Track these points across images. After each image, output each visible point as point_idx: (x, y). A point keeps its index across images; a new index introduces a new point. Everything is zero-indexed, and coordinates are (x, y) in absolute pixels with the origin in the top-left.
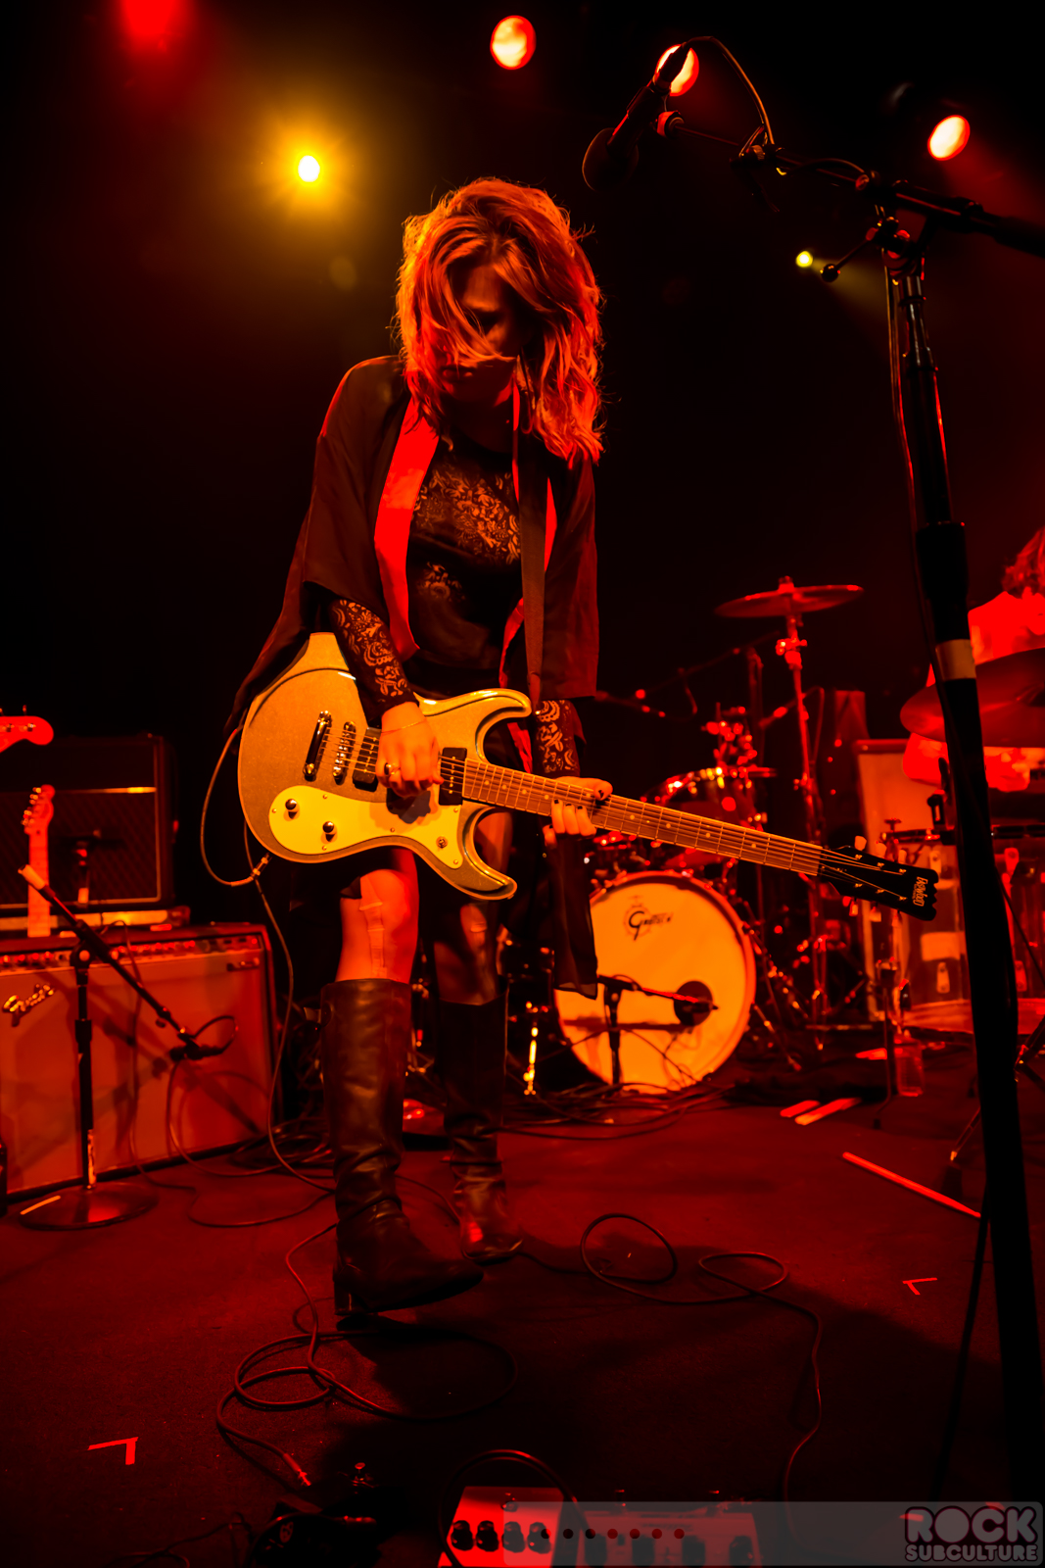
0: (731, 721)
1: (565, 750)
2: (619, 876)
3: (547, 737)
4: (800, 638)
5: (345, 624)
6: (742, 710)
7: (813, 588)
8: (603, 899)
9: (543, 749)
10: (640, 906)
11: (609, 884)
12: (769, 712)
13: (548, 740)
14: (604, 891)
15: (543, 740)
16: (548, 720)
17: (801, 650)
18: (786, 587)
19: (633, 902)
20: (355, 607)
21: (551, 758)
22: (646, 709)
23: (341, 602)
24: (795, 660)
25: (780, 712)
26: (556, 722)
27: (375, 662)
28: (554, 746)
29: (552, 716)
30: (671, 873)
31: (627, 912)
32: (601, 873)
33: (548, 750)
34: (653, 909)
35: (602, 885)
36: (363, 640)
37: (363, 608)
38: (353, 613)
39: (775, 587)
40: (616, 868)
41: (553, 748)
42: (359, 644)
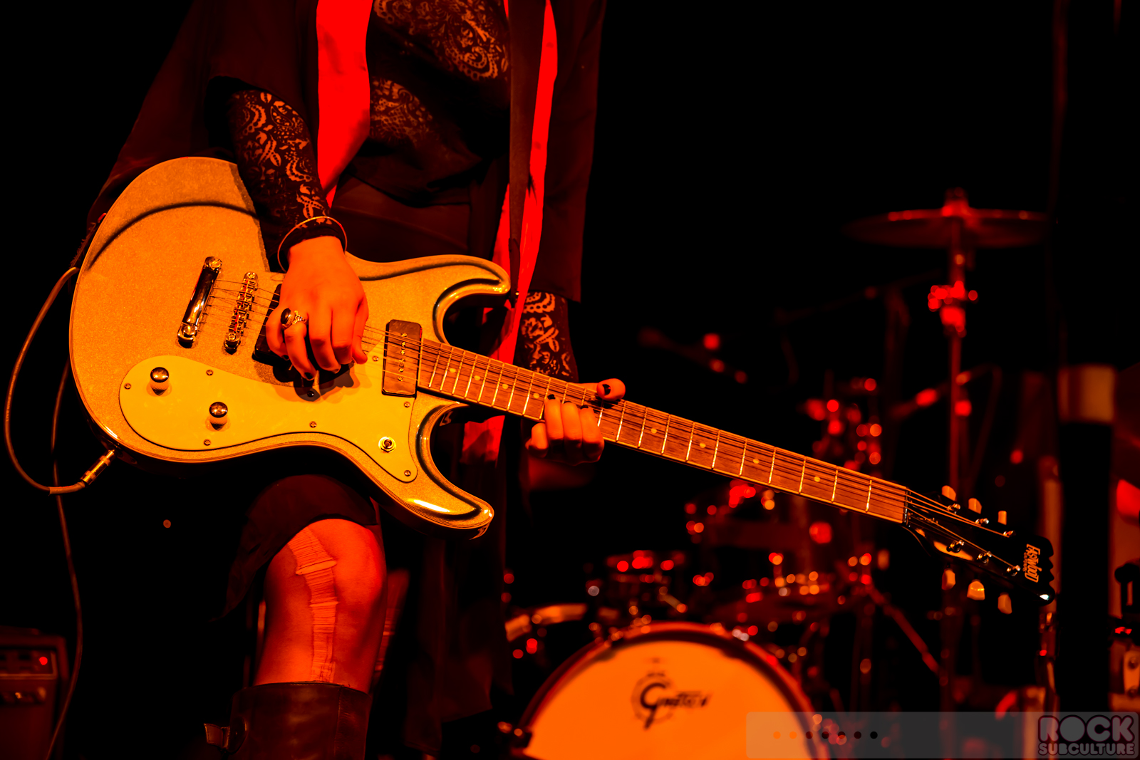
0: (846, 402)
1: (561, 352)
2: (636, 623)
3: (538, 332)
4: (968, 288)
5: (265, 125)
6: (870, 385)
7: (997, 214)
8: (604, 657)
9: (532, 346)
10: (662, 675)
11: (616, 635)
12: (911, 394)
13: (539, 336)
14: (606, 645)
15: (531, 336)
16: (540, 311)
17: (965, 305)
18: (958, 209)
19: (651, 667)
20: (284, 107)
21: (543, 358)
22: (717, 366)
23: (262, 96)
24: (954, 318)
25: (927, 398)
26: (551, 314)
27: (301, 177)
28: (548, 343)
29: (545, 307)
30: (718, 629)
31: (640, 682)
32: (608, 613)
33: (538, 349)
34: (681, 683)
35: (606, 635)
36: (289, 150)
37: (294, 113)
38: (279, 113)
39: (939, 204)
40: (634, 610)
41: (545, 347)
42: (282, 153)
